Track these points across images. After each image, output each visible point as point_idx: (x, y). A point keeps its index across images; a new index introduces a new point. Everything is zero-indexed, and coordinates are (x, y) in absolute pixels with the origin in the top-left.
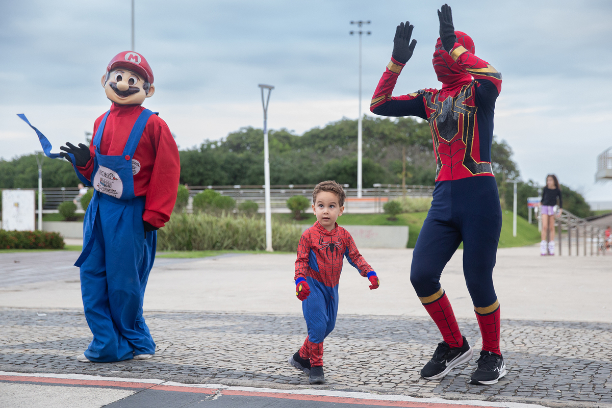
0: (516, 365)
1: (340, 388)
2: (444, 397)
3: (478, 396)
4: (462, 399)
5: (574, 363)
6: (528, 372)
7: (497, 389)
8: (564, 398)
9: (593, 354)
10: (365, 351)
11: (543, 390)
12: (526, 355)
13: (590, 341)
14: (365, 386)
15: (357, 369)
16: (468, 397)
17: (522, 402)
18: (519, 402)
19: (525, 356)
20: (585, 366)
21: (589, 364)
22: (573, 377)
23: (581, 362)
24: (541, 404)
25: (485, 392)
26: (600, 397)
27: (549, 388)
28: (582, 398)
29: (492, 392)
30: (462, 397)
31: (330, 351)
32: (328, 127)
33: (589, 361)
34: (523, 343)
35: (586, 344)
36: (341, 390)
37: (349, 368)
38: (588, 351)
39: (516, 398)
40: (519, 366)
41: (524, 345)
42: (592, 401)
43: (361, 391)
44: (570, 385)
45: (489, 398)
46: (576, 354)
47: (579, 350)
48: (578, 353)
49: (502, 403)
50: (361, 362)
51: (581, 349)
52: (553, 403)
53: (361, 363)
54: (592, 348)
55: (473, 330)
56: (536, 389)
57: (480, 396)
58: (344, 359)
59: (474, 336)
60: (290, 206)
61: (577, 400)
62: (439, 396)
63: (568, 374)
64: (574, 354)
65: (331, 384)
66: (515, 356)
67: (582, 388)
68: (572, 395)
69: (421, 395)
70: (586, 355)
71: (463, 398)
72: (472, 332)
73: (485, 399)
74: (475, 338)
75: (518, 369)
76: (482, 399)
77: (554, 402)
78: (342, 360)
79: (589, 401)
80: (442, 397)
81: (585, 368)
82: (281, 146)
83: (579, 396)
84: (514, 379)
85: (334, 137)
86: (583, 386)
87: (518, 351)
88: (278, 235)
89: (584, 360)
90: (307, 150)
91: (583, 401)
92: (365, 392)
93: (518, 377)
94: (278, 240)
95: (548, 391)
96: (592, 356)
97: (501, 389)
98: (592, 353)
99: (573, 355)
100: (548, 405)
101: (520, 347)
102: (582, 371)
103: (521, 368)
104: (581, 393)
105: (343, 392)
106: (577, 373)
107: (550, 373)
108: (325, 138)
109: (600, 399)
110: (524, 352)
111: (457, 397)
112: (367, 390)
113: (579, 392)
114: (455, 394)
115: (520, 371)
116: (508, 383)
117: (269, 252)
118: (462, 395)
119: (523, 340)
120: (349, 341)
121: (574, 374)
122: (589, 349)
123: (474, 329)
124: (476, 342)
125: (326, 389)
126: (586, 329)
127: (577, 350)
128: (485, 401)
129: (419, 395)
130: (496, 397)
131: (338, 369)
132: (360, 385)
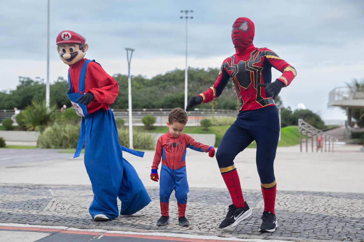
0: (281, 218)
1: (175, 232)
2: (238, 237)
3: (258, 236)
4: (249, 238)
5: (316, 216)
6: (288, 222)
8: (310, 237)
10: (190, 209)
11: (297, 232)
13: (325, 203)
14: (190, 231)
16: (253, 237)
17: (285, 240)
18: (284, 240)
19: (287, 213)
20: (322, 218)
21: (325, 217)
22: (316, 225)
23: (320, 216)
27: (301, 232)
28: (321, 237)
30: (249, 237)
32: (167, 74)
33: (325, 215)
34: (285, 205)
35: (323, 205)
36: (176, 233)
38: (324, 209)
39: (282, 238)
40: (283, 218)
41: (286, 206)
42: (327, 240)
43: (188, 234)
44: (314, 230)
45: (265, 237)
46: (317, 211)
47: (319, 209)
49: (273, 240)
50: (188, 216)
54: (326, 208)
55: (255, 197)
56: (293, 232)
57: (260, 236)
59: (256, 200)
60: (144, 122)
61: (318, 239)
62: (235, 236)
63: (313, 223)
64: (316, 211)
65: (169, 229)
66: (280, 212)
67: (321, 232)
68: (315, 236)
69: (224, 236)
70: (323, 212)
71: (250, 237)
72: (255, 198)
73: (263, 238)
74: (257, 201)
75: (283, 220)
76: (261, 238)
77: (304, 240)
79: (325, 239)
80: (237, 237)
82: (138, 85)
83: (319, 236)
84: (280, 226)
85: (170, 80)
86: (322, 230)
87: (282, 209)
88: (137, 139)
89: (322, 214)
90: (154, 88)
91: (322, 239)
92: (190, 234)
93: (282, 225)
94: (136, 142)
95: (301, 233)
96: (326, 212)
98: (326, 210)
99: (315, 212)
101: (284, 207)
102: (321, 221)
103: (284, 220)
104: (320, 234)
105: (177, 234)
106: (318, 223)
107: (302, 223)
108: (165, 81)
109: (332, 238)
110: (286, 210)
111: (246, 237)
112: (191, 233)
113: (319, 234)
114: (245, 235)
115: (284, 221)
118: (249, 235)
119: (285, 203)
121: (316, 223)
122: (325, 208)
123: (256, 196)
124: (257, 204)
125: (166, 232)
126: (323, 196)
127: (318, 209)
128: (263, 239)
129: (223, 236)
130: (270, 237)
131: (174, 220)
132: (187, 230)
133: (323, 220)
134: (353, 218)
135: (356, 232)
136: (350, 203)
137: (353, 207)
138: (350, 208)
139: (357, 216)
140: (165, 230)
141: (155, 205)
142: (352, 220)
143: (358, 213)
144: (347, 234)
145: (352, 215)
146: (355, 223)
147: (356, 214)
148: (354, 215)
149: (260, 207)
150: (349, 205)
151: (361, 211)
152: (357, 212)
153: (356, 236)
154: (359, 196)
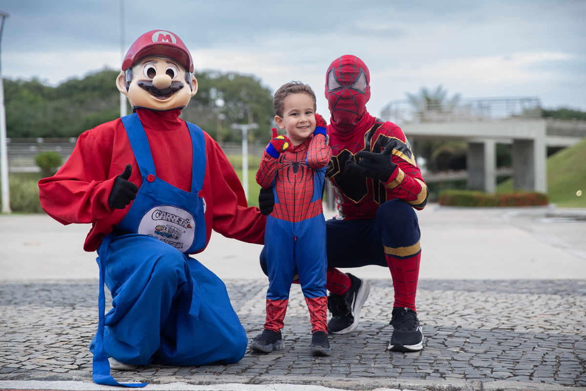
0: (291, 332)
1: (40, 376)
2: (189, 381)
3: (237, 377)
4: (215, 383)
5: (364, 327)
6: (306, 341)
7: (264, 367)
8: (354, 374)
9: (387, 316)
10: (93, 323)
11: (325, 364)
12: (305, 320)
13: (382, 300)
14: (79, 372)
15: (74, 348)
16: (224, 380)
17: (297, 384)
18: (294, 383)
19: (303, 321)
20: (378, 331)
21: (382, 328)
22: (364, 346)
23: (373, 326)
24: (322, 385)
25: (248, 370)
26: (399, 370)
27: (334, 361)
28: (377, 372)
29: (257, 370)
30: (215, 380)
31: (44, 325)
32: (88, 78)
33: (382, 324)
34: (301, 305)
35: (377, 304)
36: (41, 379)
37: (63, 346)
38: (380, 312)
39: (290, 378)
40: (295, 334)
41: (301, 307)
42: (390, 377)
43: (71, 379)
44: (360, 356)
45: (252, 379)
46: (366, 316)
47: (369, 311)
48: (369, 314)
49: (270, 385)
50: (82, 337)
51: (372, 310)
52: (340, 382)
53: (82, 339)
54: (385, 309)
55: (240, 292)
56: (316, 364)
57: (242, 377)
58: (59, 334)
59: (240, 300)
60: (39, 163)
61: (370, 377)
62: (183, 380)
63: (358, 341)
64: (363, 315)
65: (28, 371)
66: (290, 321)
67: (376, 359)
68: (363, 369)
69: (158, 380)
70: (379, 317)
71: (217, 381)
72: (239, 295)
73: (247, 381)
74: (242, 301)
75: (294, 338)
76: (243, 381)
77: (340, 380)
78: (56, 336)
79: (386, 377)
80: (187, 381)
81: (378, 333)
82: (32, 97)
83: (373, 370)
84: (288, 352)
85: (94, 89)
86: (378, 357)
87: (294, 315)
88: (18, 195)
89: (376, 323)
91: (379, 377)
92: (76, 380)
93: (293, 348)
95: (333, 365)
96: (385, 318)
97: (271, 366)
98: (385, 314)
99: (362, 318)
100: (333, 385)
101: (297, 310)
102: (375, 337)
103: (298, 337)
104: (376, 366)
105: (43, 382)
106: (370, 341)
107: (335, 342)
108: (84, 89)
109: (401, 373)
110: (302, 315)
111: (208, 380)
112: (80, 377)
113: (373, 365)
114: (207, 376)
115: (295, 341)
116: (280, 358)
117: (6, 214)
118: (215, 376)
119: (301, 302)
120: (74, 311)
121: (365, 342)
122: (381, 310)
123: (242, 291)
124: (243, 306)
125: (18, 378)
126: (377, 286)
127: (367, 311)
128: (247, 383)
129: (155, 380)
130: (263, 377)
131: (46, 349)
132: (72, 369)
133: (380, 334)
134: (440, 328)
135: (450, 358)
136: (430, 297)
137: (436, 305)
138: (431, 308)
139: (447, 323)
140: (16, 375)
141: (15, 318)
142: (438, 332)
143: (448, 317)
144: (432, 361)
145: (438, 321)
146: (446, 337)
147: (444, 318)
148: (441, 321)
149: (249, 312)
150: (428, 302)
151: (453, 313)
152: (446, 316)
153: (452, 366)
154: (444, 284)
